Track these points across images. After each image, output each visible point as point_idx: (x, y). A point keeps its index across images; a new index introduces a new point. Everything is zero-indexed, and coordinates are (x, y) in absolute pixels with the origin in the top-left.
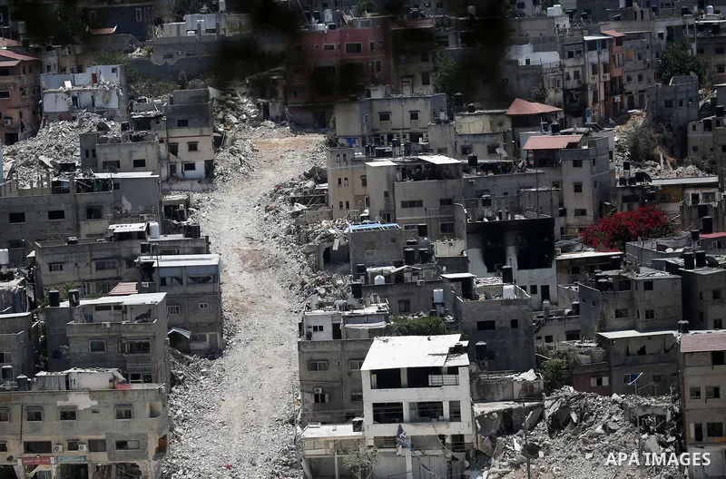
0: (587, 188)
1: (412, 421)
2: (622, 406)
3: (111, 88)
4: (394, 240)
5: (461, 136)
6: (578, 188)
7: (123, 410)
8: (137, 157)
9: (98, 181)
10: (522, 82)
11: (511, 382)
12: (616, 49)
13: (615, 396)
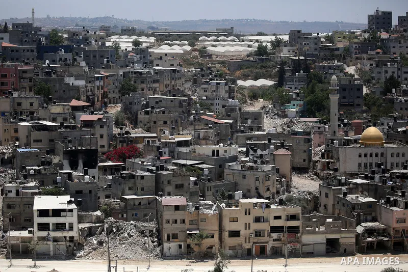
0: (105, 137)
1: (53, 230)
2: (135, 226)
4: (37, 156)
5: (52, 113)
6: (102, 136)
10: (71, 92)
11: (92, 216)
12: (106, 80)
13: (132, 222)
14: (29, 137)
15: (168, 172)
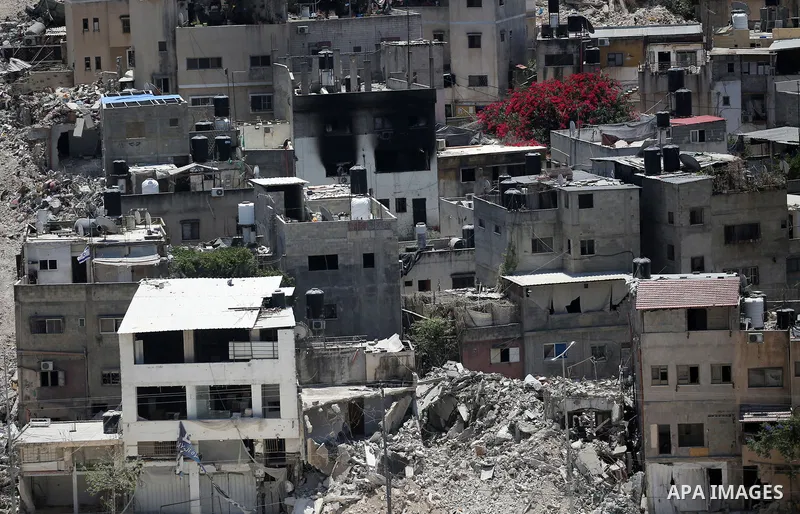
0: (489, 42)
1: (201, 416)
2: (541, 395)
4: (174, 122)
6: (474, 41)
11: (363, 354)
13: (529, 379)
14: (169, 48)
15: (694, 177)
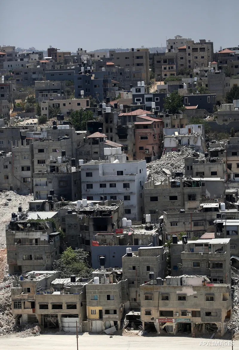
3: (198, 136)
7: (209, 296)
8: (213, 170)
9: (194, 181)
